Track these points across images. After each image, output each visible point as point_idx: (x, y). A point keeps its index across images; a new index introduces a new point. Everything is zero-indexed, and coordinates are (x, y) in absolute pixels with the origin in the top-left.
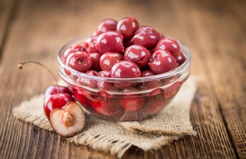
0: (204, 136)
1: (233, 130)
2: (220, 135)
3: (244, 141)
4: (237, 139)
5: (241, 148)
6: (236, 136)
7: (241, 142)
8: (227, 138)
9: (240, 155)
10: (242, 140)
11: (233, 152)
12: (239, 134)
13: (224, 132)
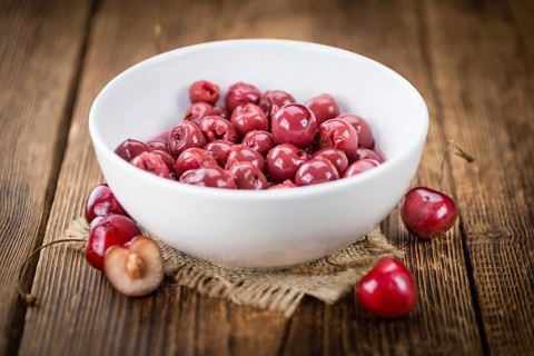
0: (430, 297)
1: (482, 284)
2: (458, 295)
3: (498, 309)
4: (486, 304)
5: (491, 323)
6: (485, 296)
7: (493, 310)
8: (469, 302)
9: (489, 339)
10: (494, 305)
11: (477, 332)
12: (492, 293)
13: (465, 290)
